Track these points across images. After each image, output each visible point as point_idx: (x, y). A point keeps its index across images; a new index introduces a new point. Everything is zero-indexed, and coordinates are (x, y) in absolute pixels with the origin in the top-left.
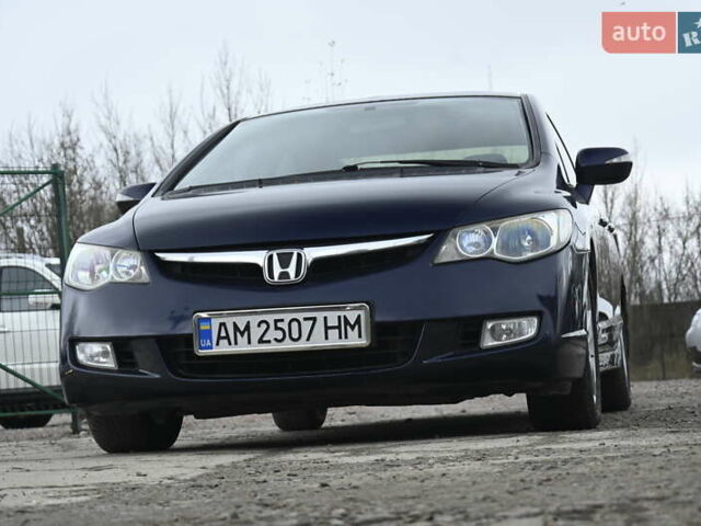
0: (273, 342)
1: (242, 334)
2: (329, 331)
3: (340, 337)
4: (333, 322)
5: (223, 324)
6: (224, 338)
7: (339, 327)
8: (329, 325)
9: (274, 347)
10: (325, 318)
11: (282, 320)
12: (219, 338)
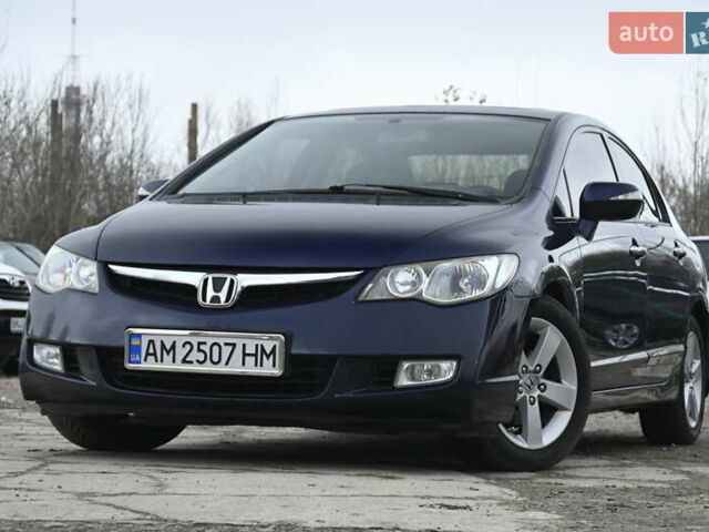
0: (195, 362)
1: (168, 353)
2: (247, 358)
3: (256, 365)
4: (251, 349)
5: (151, 342)
6: (151, 354)
7: (256, 355)
8: (247, 352)
9: (195, 368)
10: (244, 345)
11: (205, 343)
12: (148, 354)
